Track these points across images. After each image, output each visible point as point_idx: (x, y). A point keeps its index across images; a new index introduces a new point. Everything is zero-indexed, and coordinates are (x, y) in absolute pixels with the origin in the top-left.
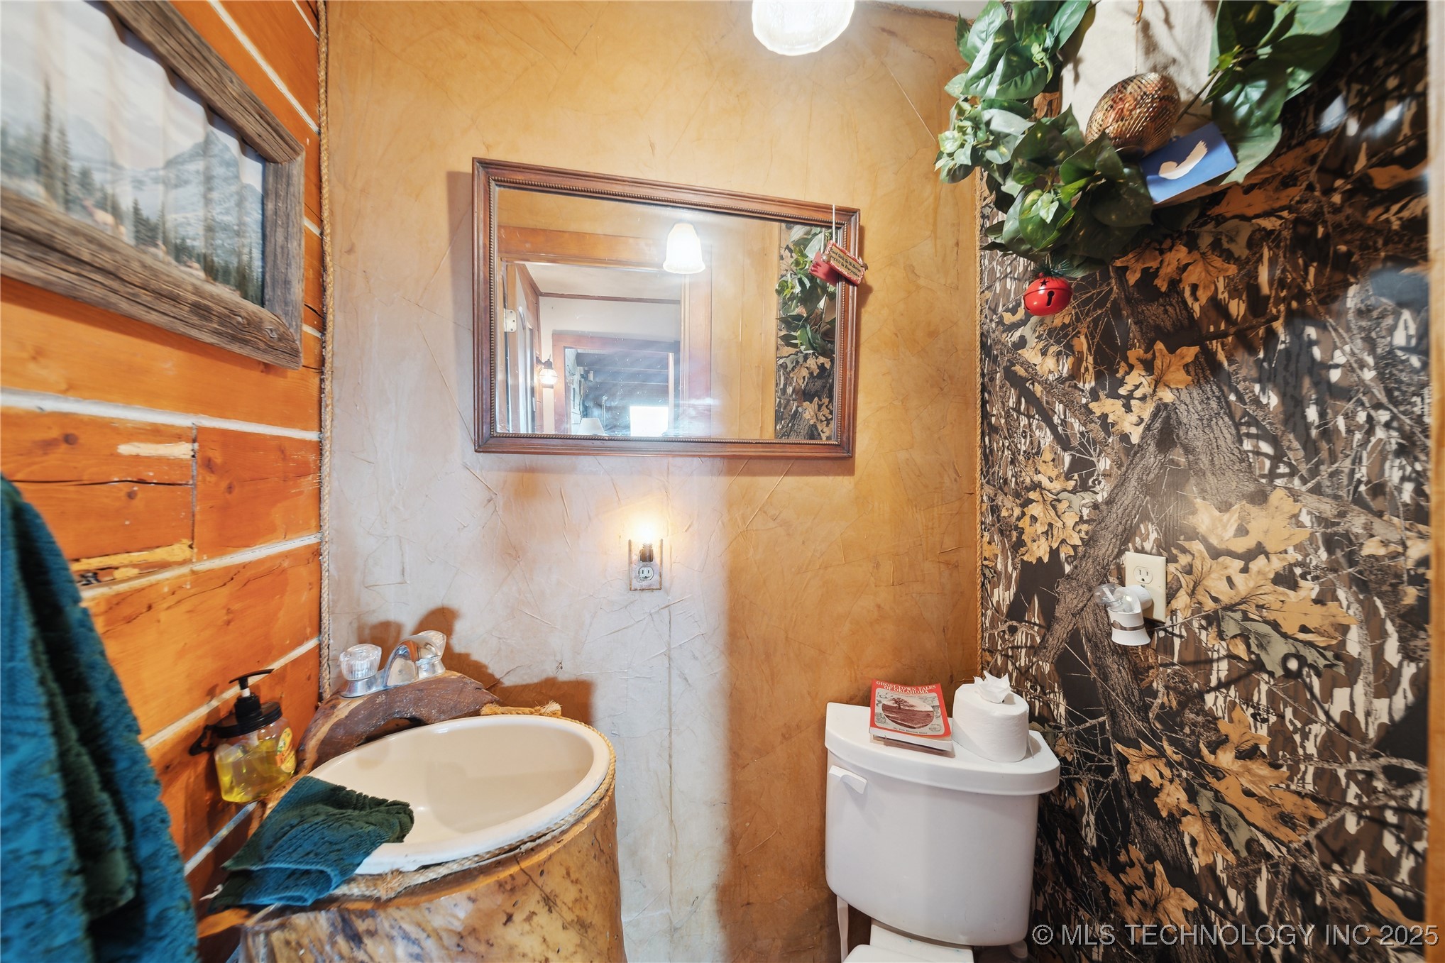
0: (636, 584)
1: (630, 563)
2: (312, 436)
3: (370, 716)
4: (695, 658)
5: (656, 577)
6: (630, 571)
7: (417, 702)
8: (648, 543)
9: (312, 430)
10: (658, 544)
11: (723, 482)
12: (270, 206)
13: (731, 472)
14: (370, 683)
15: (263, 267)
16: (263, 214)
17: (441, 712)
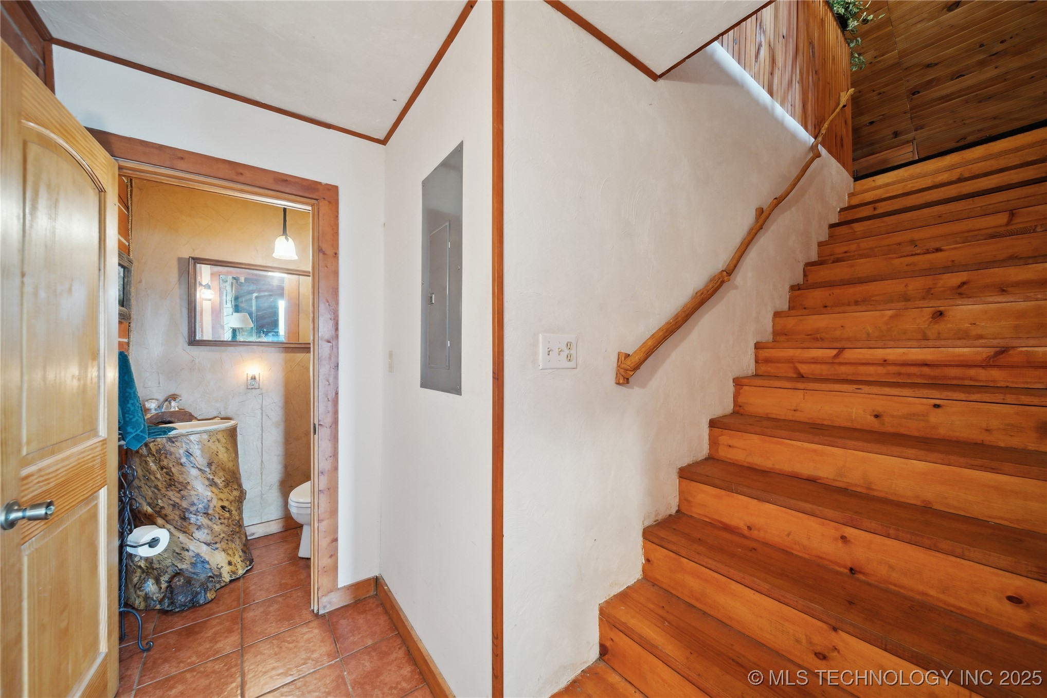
0: (249, 387)
1: (247, 380)
2: (126, 340)
3: (156, 418)
4: (272, 410)
5: (258, 385)
6: (247, 383)
7: (171, 416)
8: (254, 374)
9: (126, 339)
10: (258, 374)
11: (283, 355)
12: (126, 280)
13: (286, 352)
14: (156, 410)
15: (123, 296)
16: (124, 282)
17: (178, 420)
